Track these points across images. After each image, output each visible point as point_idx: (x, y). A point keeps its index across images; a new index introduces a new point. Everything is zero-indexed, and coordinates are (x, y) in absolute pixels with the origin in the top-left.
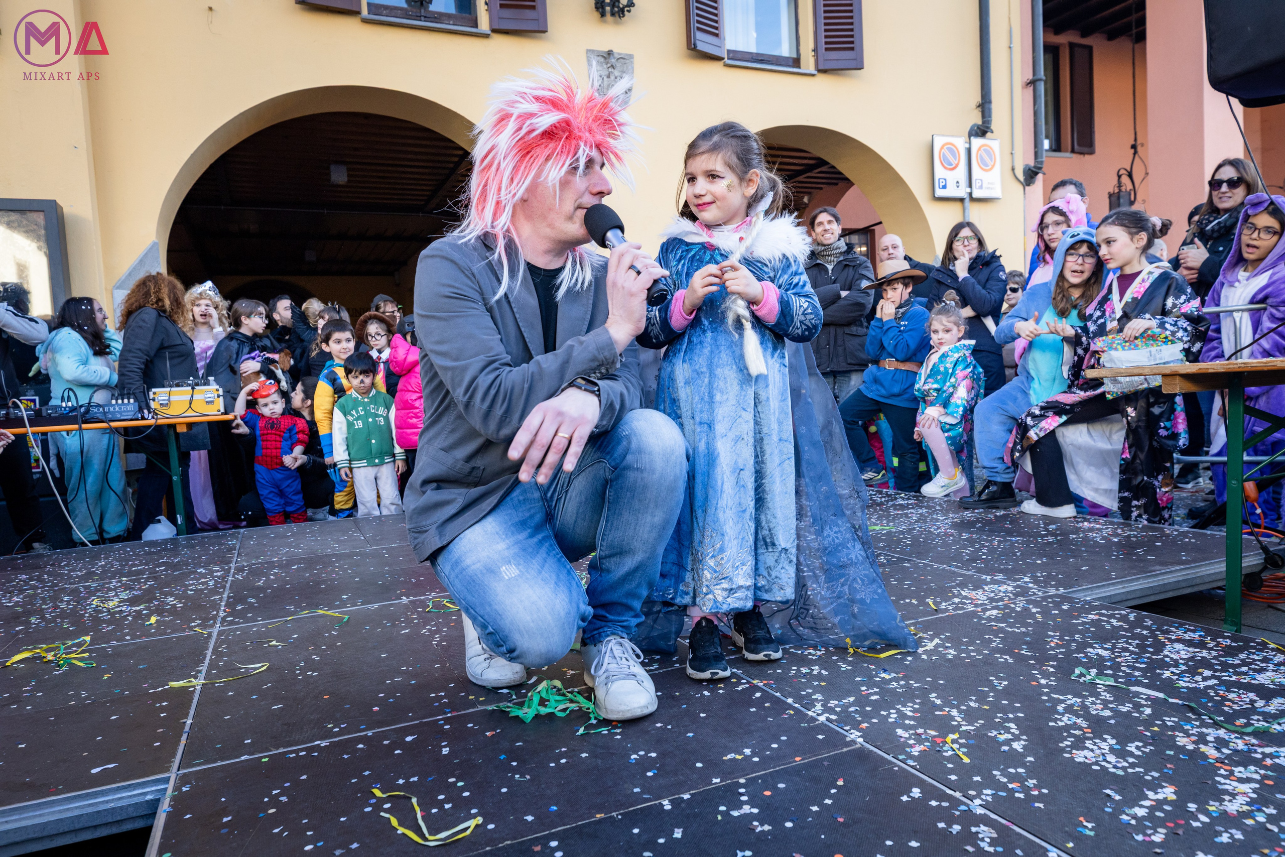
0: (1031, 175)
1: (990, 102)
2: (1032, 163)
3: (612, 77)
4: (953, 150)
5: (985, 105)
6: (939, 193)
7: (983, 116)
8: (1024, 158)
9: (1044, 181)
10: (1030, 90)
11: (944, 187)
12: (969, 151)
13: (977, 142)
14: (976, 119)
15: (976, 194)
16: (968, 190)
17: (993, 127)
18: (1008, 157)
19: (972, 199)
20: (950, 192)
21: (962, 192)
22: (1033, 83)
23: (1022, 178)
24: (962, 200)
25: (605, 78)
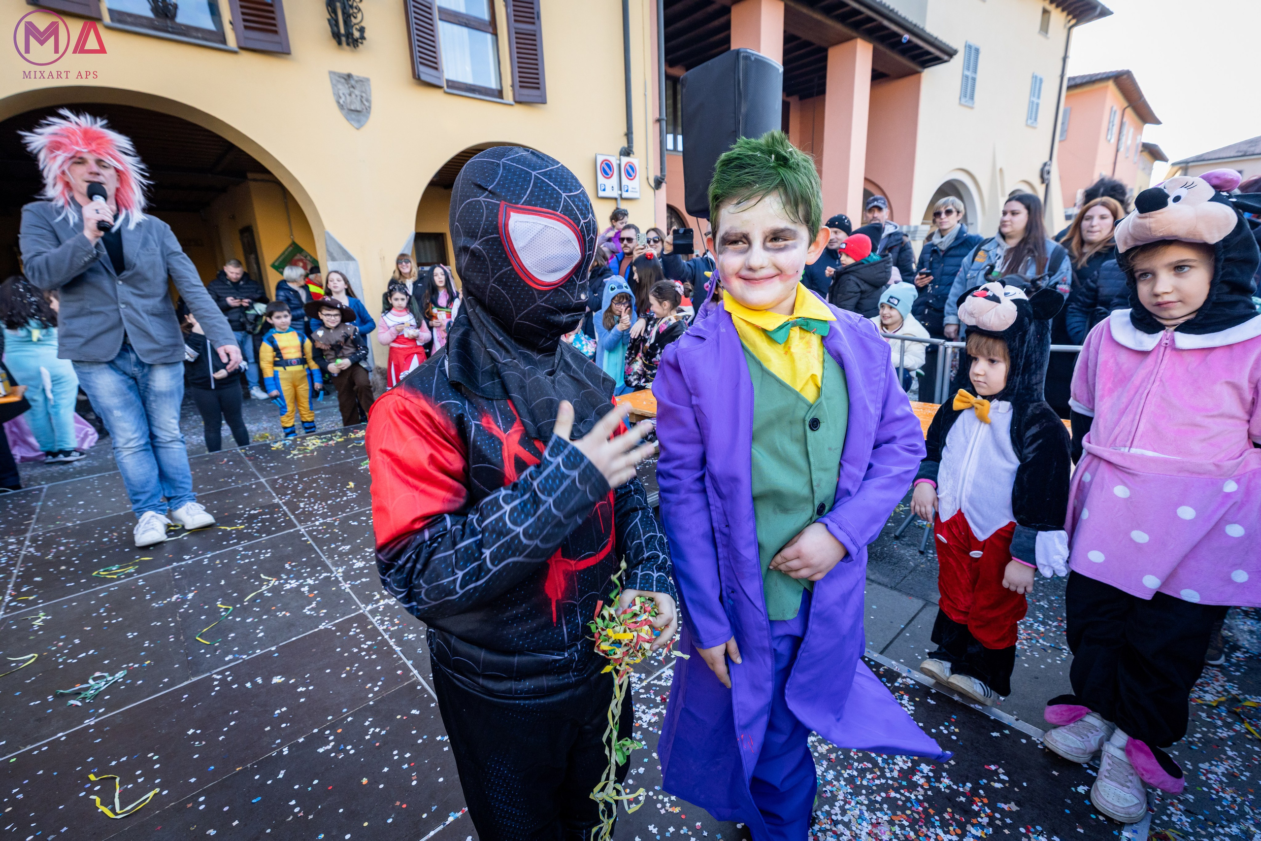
0: (658, 183)
1: (632, 133)
2: (659, 174)
3: (353, 96)
4: (609, 166)
5: (629, 134)
6: (601, 194)
7: (628, 142)
8: (654, 172)
9: (667, 188)
10: (658, 125)
11: (604, 190)
12: (620, 165)
13: (625, 160)
14: (625, 144)
15: (625, 195)
16: (620, 192)
17: (634, 149)
18: (644, 170)
19: (622, 199)
20: (608, 193)
21: (615, 194)
22: (659, 121)
23: (653, 184)
24: (616, 199)
25: (348, 97)
